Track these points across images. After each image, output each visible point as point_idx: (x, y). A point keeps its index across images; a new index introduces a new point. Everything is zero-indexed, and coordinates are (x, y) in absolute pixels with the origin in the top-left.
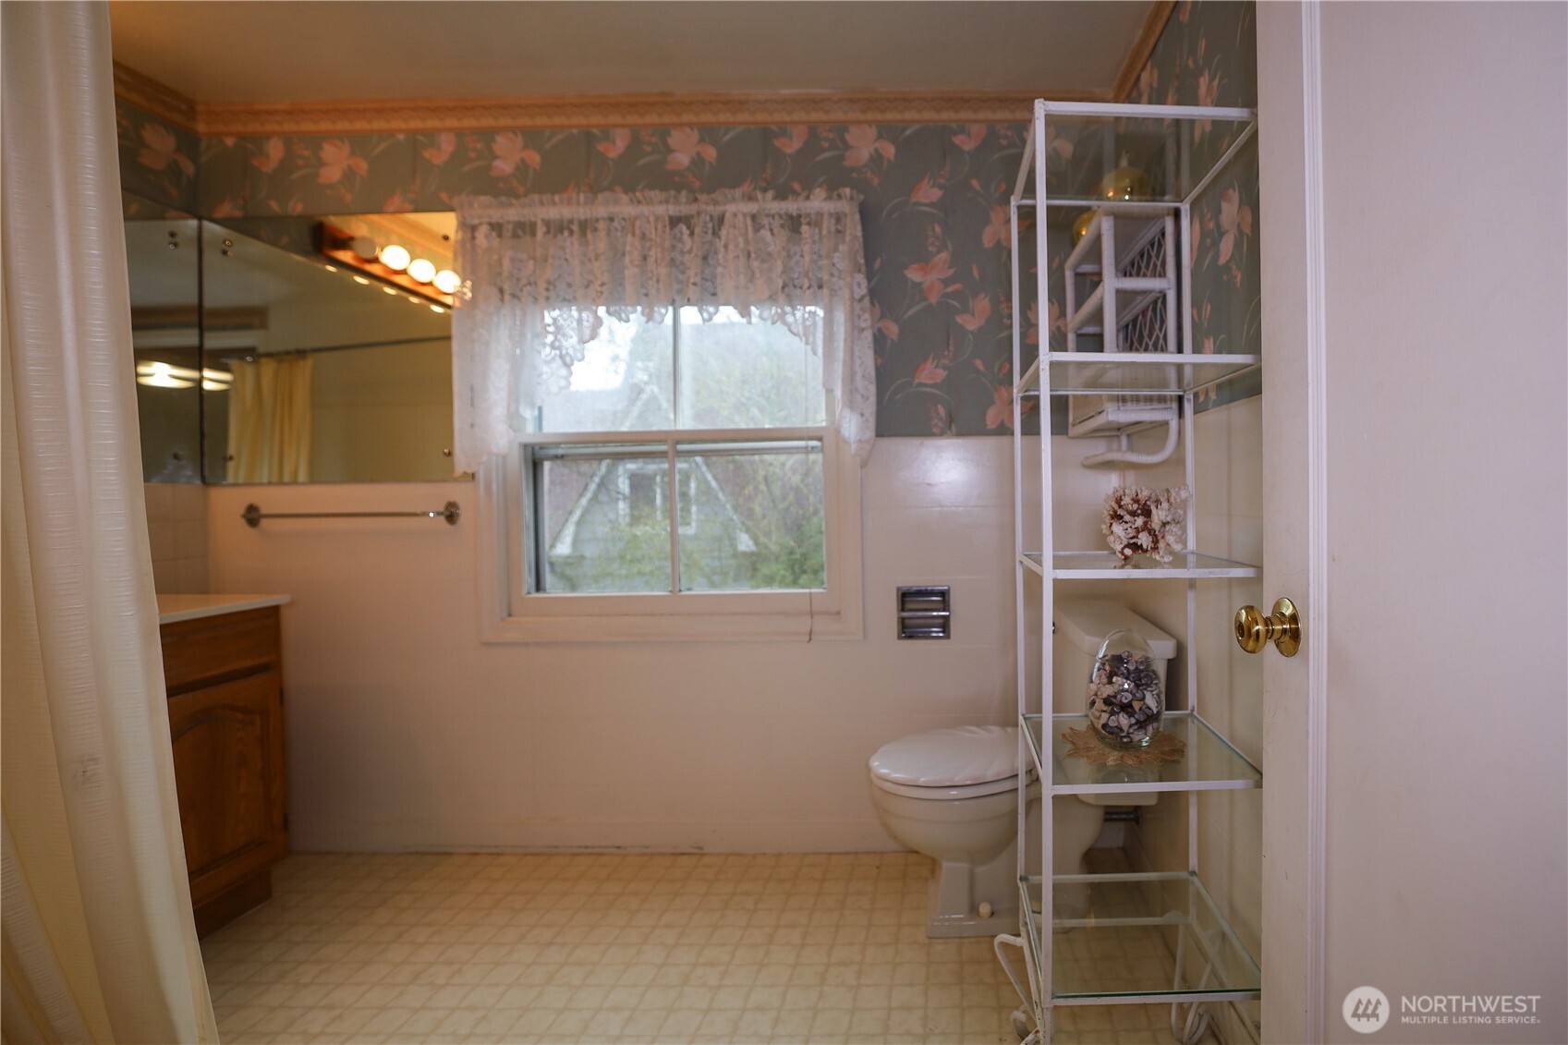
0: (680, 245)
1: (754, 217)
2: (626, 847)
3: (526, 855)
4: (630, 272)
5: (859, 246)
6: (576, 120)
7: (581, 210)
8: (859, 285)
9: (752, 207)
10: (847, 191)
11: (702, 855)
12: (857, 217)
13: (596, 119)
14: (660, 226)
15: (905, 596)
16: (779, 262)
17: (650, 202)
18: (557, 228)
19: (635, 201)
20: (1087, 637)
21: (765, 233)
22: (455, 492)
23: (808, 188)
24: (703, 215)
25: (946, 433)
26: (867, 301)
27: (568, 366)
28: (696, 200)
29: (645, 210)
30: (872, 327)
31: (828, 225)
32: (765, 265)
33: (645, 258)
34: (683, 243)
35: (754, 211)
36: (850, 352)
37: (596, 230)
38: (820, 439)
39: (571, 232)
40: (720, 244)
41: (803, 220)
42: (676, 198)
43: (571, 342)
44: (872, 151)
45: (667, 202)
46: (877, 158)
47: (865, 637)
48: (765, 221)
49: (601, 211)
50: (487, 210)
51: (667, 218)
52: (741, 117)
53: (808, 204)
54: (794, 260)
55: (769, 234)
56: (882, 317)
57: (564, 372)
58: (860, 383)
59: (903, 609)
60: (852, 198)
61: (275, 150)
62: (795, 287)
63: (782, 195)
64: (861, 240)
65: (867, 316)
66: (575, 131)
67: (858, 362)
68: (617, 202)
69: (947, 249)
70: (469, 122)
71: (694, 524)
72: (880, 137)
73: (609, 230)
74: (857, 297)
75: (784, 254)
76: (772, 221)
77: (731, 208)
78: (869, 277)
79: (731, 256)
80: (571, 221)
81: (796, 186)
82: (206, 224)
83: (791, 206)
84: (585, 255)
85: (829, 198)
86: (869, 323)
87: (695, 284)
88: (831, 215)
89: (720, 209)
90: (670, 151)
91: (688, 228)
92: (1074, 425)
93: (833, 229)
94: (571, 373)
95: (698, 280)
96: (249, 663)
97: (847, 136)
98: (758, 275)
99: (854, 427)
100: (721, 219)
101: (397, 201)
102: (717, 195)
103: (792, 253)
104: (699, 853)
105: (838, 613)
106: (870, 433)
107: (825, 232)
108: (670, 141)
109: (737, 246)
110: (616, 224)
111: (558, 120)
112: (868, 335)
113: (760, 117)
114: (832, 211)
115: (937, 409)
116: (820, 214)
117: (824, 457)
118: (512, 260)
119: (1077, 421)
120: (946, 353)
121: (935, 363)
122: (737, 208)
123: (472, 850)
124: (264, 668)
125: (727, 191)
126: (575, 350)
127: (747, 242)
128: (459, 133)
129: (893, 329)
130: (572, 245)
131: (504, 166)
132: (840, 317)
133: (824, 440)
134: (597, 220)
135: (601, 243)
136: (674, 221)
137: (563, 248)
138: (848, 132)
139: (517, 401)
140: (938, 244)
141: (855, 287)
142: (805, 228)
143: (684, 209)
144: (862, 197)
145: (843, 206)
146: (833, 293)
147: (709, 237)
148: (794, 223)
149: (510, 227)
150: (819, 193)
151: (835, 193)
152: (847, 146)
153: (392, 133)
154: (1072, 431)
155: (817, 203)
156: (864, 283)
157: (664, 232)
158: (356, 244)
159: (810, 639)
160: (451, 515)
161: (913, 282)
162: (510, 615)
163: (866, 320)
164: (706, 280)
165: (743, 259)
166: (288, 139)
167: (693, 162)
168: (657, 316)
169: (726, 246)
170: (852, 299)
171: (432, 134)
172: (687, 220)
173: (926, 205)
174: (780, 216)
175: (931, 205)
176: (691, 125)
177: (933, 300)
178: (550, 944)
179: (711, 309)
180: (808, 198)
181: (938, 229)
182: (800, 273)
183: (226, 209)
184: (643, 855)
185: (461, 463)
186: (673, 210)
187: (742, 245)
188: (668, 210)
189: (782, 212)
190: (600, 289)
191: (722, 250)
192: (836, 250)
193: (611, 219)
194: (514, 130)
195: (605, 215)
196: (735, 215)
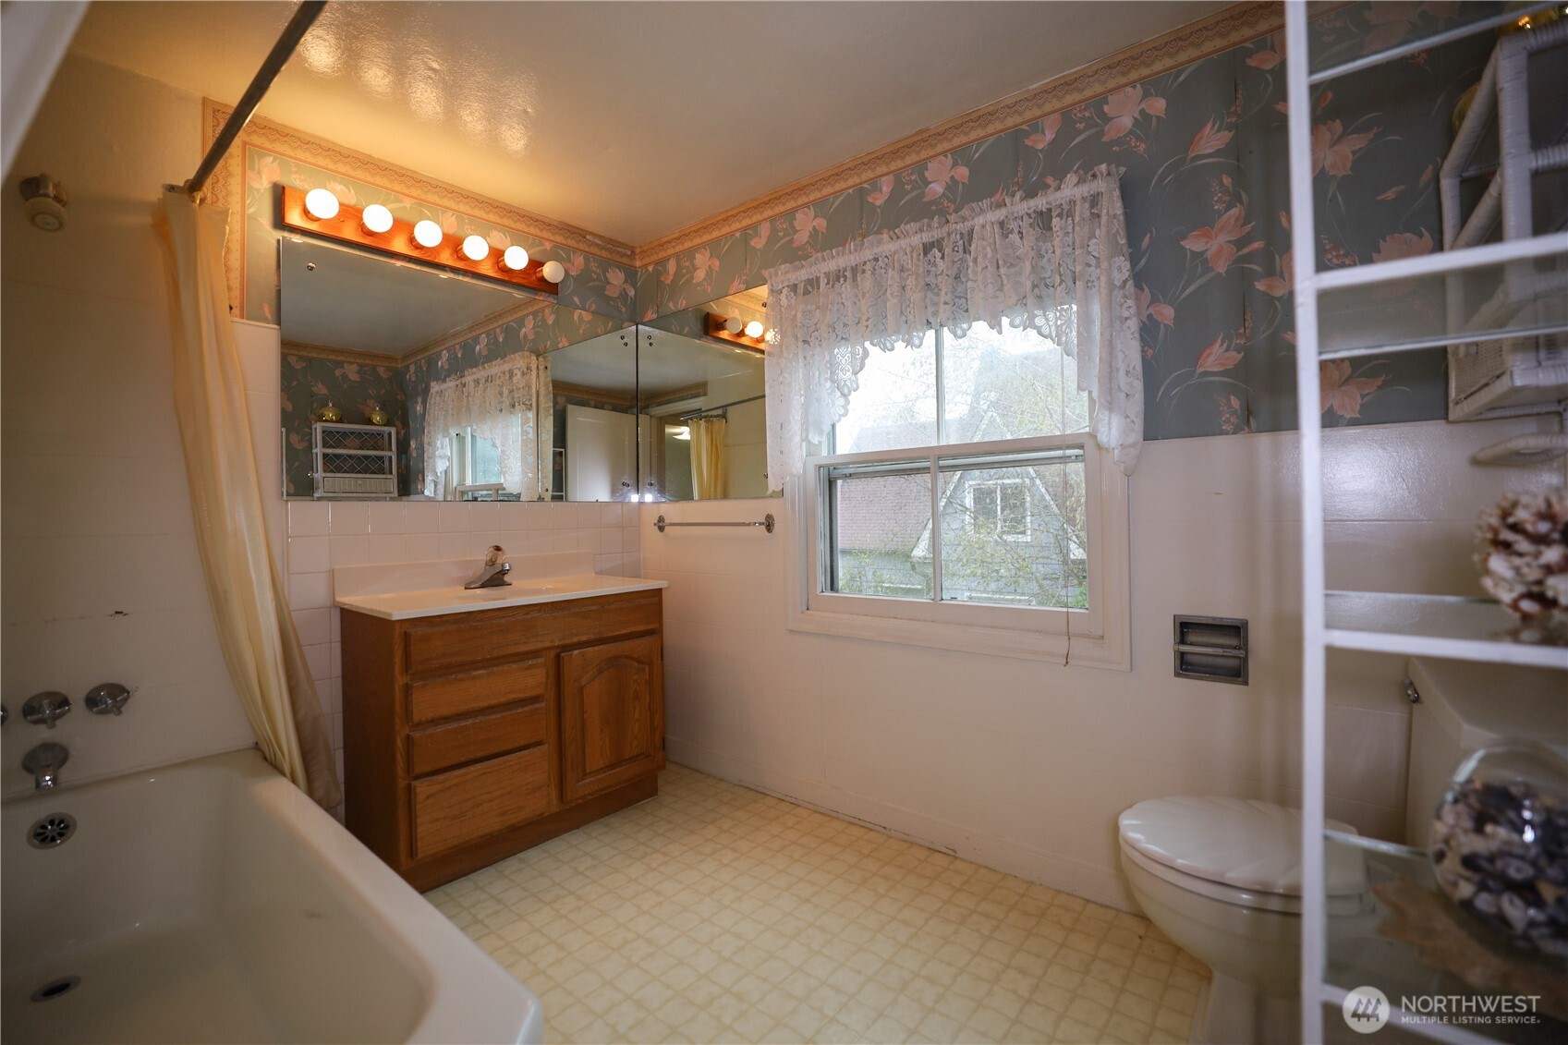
0: (934, 269)
1: (1002, 224)
2: (890, 830)
3: (816, 812)
4: (892, 303)
5: (1119, 226)
6: (851, 182)
7: (852, 257)
8: (1120, 269)
9: (1000, 214)
10: (1103, 167)
11: (956, 858)
12: (1117, 193)
13: (866, 175)
14: (914, 255)
15: (1185, 628)
16: (1028, 263)
17: (906, 235)
18: (838, 276)
19: (895, 237)
20: (1466, 726)
21: (1014, 237)
22: (772, 507)
23: (1060, 177)
24: (954, 235)
25: (1244, 430)
26: (1130, 284)
27: (845, 396)
28: (948, 222)
29: (903, 243)
30: (1138, 314)
31: (1082, 211)
32: (1013, 270)
33: (903, 288)
34: (936, 266)
35: (1002, 218)
36: (1110, 347)
37: (864, 271)
38: (1081, 447)
39: (845, 277)
40: (970, 259)
41: (1054, 214)
42: (929, 225)
43: (846, 376)
44: (1137, 115)
45: (921, 230)
46: (1144, 120)
47: (1131, 670)
48: (1013, 225)
49: (868, 254)
50: (789, 274)
51: (921, 245)
52: (991, 129)
53: (1059, 194)
54: (1045, 260)
55: (1018, 237)
56: (1154, 301)
57: (842, 401)
58: (1122, 379)
59: (1182, 641)
60: (1109, 174)
61: (672, 266)
62: (1047, 286)
63: (1031, 194)
64: (1121, 218)
65: (1130, 302)
66: (851, 191)
67: (1120, 356)
68: (880, 242)
69: (1242, 204)
70: (780, 209)
71: (1029, 532)
72: (1146, 95)
73: (875, 270)
74: (1118, 284)
75: (1032, 253)
76: (1021, 223)
77: (980, 220)
78: (1134, 260)
79: (979, 269)
80: (845, 270)
81: (1049, 180)
82: (640, 327)
83: (1040, 202)
84: (856, 296)
85: (1081, 181)
86: (1133, 311)
87: (946, 303)
88: (1084, 199)
89: (968, 224)
90: (927, 183)
91: (940, 251)
92: (1457, 403)
93: (1087, 214)
94: (848, 402)
95: (948, 298)
96: (641, 628)
97: (1106, 108)
98: (1005, 282)
99: (1116, 431)
100: (971, 233)
101: (735, 285)
102: (965, 212)
103: (1043, 252)
104: (952, 855)
105: (1102, 637)
106: (1137, 435)
107: (1077, 220)
108: (927, 174)
109: (985, 257)
110: (880, 263)
111: (838, 187)
112: (1133, 324)
113: (1010, 122)
114: (1086, 194)
115: (1229, 400)
116: (1072, 202)
117: (1086, 466)
118: (803, 312)
119: (1463, 396)
120: (1242, 331)
121: (1225, 345)
122: (985, 219)
123: (779, 796)
124: (651, 632)
125: (974, 205)
126: (851, 381)
127: (995, 251)
128: (772, 219)
129: (1167, 313)
130: (846, 289)
131: (802, 237)
132: (1096, 309)
133: (1085, 447)
134: (865, 263)
135: (867, 282)
136: (927, 249)
137: (840, 294)
138: (1107, 103)
139: (807, 430)
140: (1226, 198)
141: (1115, 273)
142: (1055, 221)
143: (936, 234)
144: (1123, 170)
145: (1100, 185)
146: (1088, 285)
147: (961, 254)
148: (1043, 220)
149: (802, 285)
150: (1071, 178)
151: (1090, 173)
152: (1106, 119)
153: (732, 234)
154: (1455, 412)
155: (1071, 190)
156: (1126, 266)
157: (919, 260)
158: (728, 324)
159: (1067, 663)
160: (769, 523)
161: (1192, 252)
162: (808, 609)
163: (1130, 305)
164: (960, 298)
165: (991, 269)
166: (677, 256)
167: (948, 188)
168: (917, 342)
169: (975, 261)
170: (1111, 287)
171: (754, 227)
172: (938, 244)
173: (1209, 156)
174: (1029, 215)
175: (1218, 153)
176: (944, 153)
177: (1222, 268)
178: (808, 901)
179: (965, 326)
180: (1058, 188)
181: (1227, 180)
182: (1052, 271)
183: (651, 315)
184: (904, 841)
185: (773, 484)
186: (926, 237)
187: (990, 255)
188: (922, 238)
189: (1031, 211)
190: (866, 324)
191: (971, 264)
192: (1092, 236)
193: (876, 260)
194: (806, 205)
195: (871, 257)
196: (983, 226)
